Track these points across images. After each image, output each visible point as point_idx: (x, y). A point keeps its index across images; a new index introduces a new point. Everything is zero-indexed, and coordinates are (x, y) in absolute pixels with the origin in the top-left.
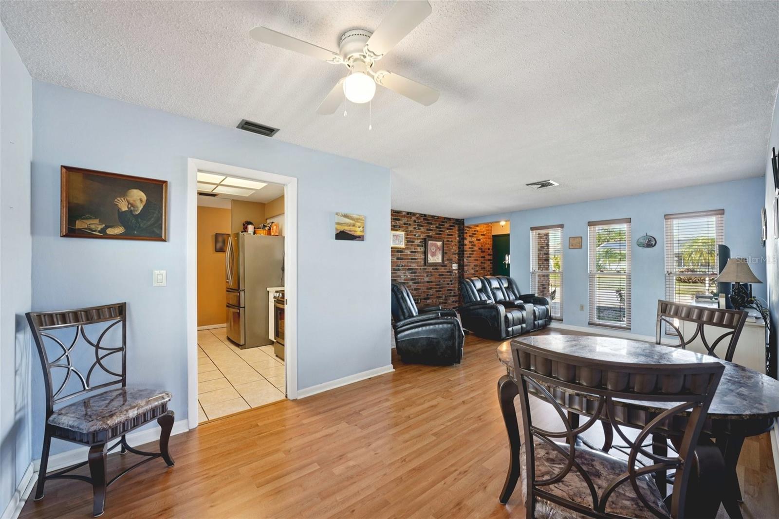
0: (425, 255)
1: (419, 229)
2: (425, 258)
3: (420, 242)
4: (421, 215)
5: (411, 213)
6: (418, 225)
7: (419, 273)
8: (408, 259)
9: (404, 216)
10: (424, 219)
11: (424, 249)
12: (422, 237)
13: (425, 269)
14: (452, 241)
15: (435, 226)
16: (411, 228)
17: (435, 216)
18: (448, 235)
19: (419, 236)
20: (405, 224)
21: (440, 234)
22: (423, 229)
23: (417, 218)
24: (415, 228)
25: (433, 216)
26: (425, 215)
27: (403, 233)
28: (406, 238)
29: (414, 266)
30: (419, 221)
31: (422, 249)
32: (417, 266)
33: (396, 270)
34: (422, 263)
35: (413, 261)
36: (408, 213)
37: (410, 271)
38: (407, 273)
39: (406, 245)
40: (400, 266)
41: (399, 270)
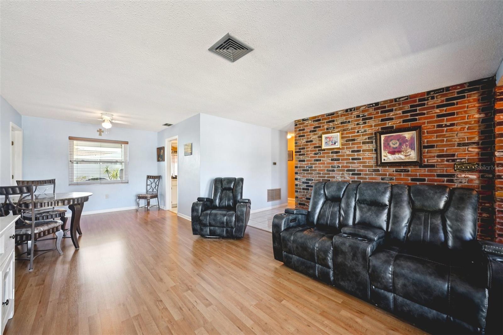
0: (377, 154)
1: (365, 123)
2: (377, 158)
3: (369, 138)
4: (370, 106)
5: (351, 109)
6: (363, 120)
7: (366, 175)
8: (347, 159)
9: (341, 115)
10: (375, 109)
11: (375, 146)
12: (370, 132)
13: (378, 171)
14: (452, 125)
15: (401, 112)
16: (350, 126)
17: (400, 98)
18: (439, 116)
19: (365, 131)
20: (342, 123)
21: (416, 120)
22: (372, 122)
23: (363, 111)
24: (358, 124)
25: (395, 100)
26: (377, 104)
27: (338, 134)
28: (342, 138)
29: (356, 166)
30: (366, 114)
31: (372, 146)
32: (363, 166)
33: (330, 171)
34: (372, 162)
35: (356, 161)
36: (347, 111)
37: (351, 173)
38: (345, 174)
39: (342, 145)
40: (335, 167)
41: (333, 171)
